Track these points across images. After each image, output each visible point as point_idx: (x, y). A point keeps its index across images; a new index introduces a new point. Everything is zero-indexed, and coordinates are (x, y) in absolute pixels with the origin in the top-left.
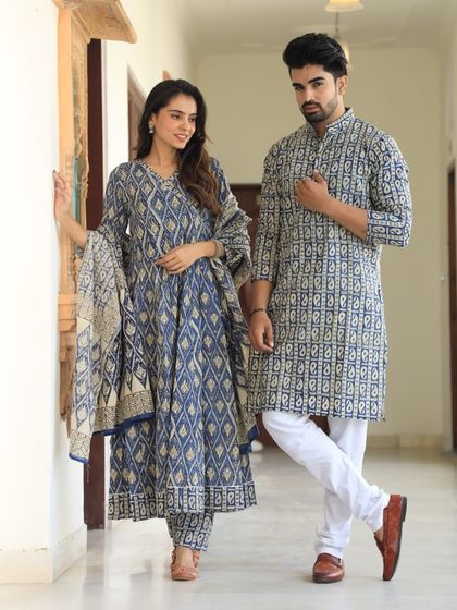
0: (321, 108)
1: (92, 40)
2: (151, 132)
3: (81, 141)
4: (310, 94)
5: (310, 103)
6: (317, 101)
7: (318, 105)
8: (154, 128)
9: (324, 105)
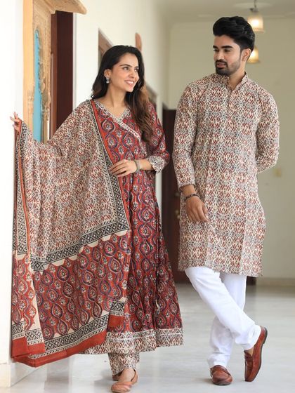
0: (227, 66)
1: (57, 12)
2: (108, 82)
3: (45, 81)
4: (221, 56)
5: (221, 61)
6: (225, 60)
7: (226, 64)
8: (110, 80)
9: (229, 64)
